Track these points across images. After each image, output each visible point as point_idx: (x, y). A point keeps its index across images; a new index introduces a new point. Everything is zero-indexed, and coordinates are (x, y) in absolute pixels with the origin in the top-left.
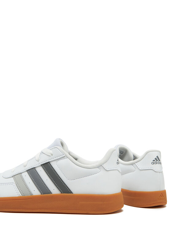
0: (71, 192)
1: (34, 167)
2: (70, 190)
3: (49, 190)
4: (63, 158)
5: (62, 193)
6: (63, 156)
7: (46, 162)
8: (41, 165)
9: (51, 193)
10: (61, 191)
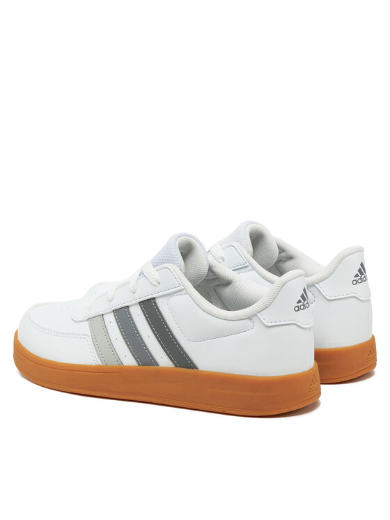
0: (194, 367)
1: (127, 304)
2: (192, 362)
3: (153, 358)
4: (179, 293)
5: (176, 366)
6: (180, 288)
7: (148, 298)
8: (139, 303)
9: (157, 364)
10: (174, 363)
